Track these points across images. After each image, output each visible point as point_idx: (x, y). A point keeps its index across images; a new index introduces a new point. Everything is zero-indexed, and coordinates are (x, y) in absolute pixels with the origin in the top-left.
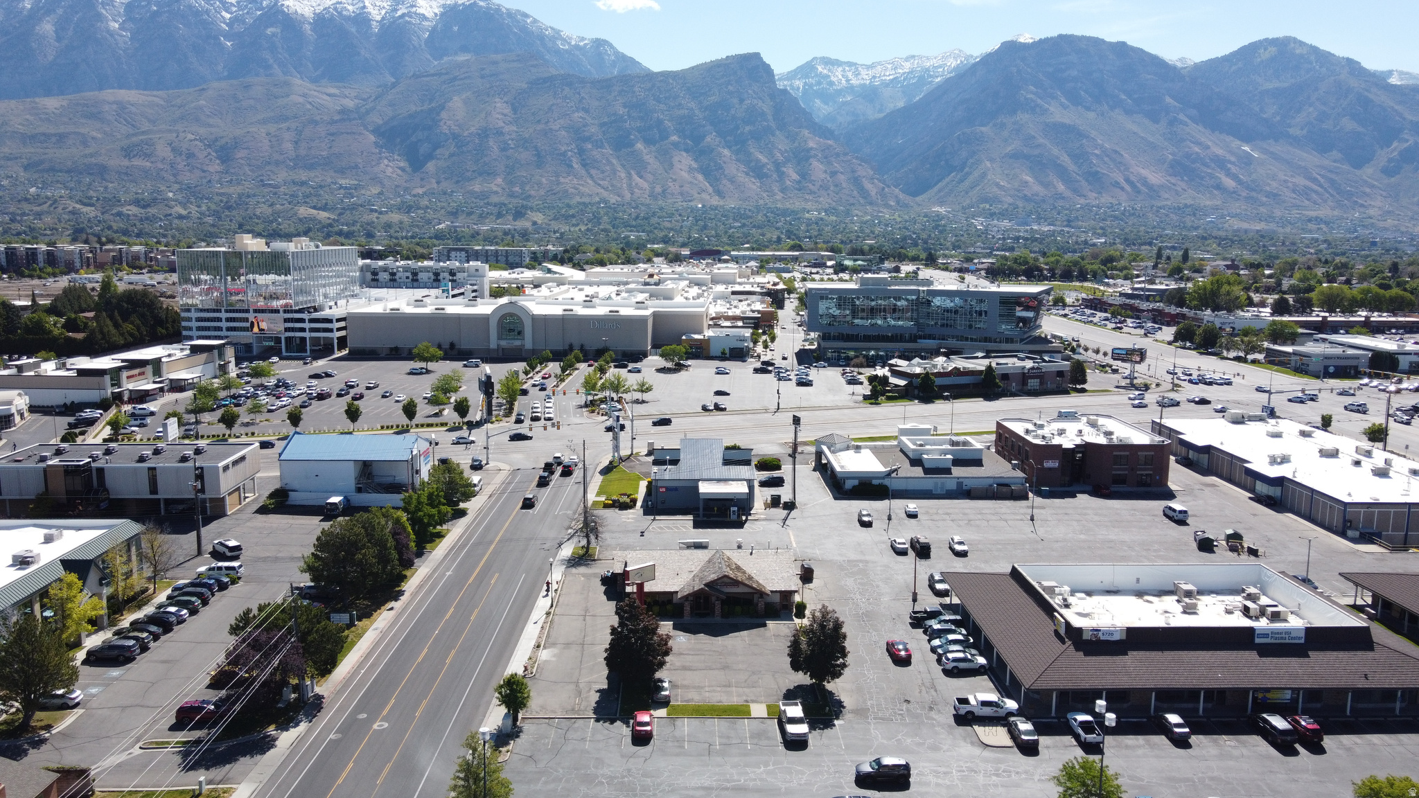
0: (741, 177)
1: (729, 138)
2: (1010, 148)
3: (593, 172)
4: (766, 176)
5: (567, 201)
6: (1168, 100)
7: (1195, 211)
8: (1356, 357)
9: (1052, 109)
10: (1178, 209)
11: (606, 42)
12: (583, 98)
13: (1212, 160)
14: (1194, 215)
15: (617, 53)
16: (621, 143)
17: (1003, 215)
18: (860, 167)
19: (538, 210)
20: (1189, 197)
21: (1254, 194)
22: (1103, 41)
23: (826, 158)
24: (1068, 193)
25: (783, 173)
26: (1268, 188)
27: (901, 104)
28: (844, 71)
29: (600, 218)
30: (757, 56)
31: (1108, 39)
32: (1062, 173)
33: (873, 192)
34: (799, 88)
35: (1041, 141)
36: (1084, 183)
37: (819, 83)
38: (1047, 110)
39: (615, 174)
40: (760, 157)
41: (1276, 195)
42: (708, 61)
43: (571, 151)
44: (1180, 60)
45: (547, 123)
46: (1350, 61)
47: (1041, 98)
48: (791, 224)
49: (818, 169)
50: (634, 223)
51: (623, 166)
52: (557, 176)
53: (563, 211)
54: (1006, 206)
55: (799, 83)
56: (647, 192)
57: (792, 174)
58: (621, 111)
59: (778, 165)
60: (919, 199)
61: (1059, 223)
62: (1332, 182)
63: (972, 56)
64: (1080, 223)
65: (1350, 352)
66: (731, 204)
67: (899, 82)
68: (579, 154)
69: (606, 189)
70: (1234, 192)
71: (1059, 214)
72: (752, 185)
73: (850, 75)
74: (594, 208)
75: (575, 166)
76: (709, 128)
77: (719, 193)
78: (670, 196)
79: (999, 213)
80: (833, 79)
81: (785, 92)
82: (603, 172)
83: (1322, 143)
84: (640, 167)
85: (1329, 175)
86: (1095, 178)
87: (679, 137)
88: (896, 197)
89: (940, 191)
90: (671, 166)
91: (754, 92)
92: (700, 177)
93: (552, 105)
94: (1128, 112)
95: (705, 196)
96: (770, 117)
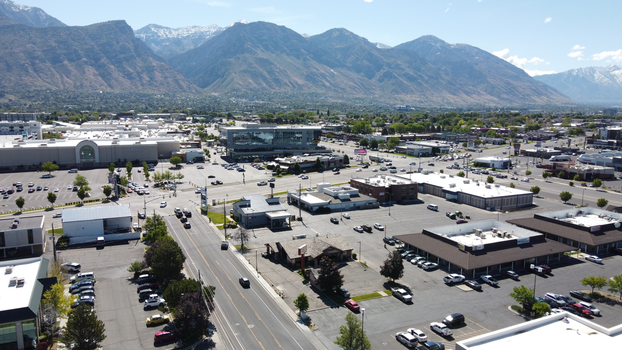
0: (121, 79)
1: (113, 60)
2: (242, 68)
3: (41, 75)
4: (134, 78)
5: (27, 89)
6: (303, 50)
7: (317, 95)
8: (428, 149)
9: (258, 52)
10: (310, 94)
11: (40, 9)
12: (31, 37)
13: (320, 75)
14: (316, 96)
15: (47, 15)
16: (56, 60)
17: (242, 96)
18: (178, 75)
19: (11, 93)
20: (314, 89)
21: (336, 88)
22: (276, 25)
23: (161, 70)
24: (267, 87)
25: (142, 77)
26: (341, 86)
27: (192, 47)
28: (164, 31)
29: (49, 98)
30: (124, 22)
31: (278, 24)
32: (264, 78)
33: (185, 87)
34: (143, 38)
35: (255, 65)
36: (273, 83)
37: (153, 36)
38: (256, 52)
39: (53, 76)
40: (130, 69)
41: (344, 89)
42: (99, 22)
43: (27, 64)
44: (305, 34)
45: (11, 49)
46: (364, 39)
47: (254, 47)
48: (149, 101)
49: (158, 75)
50: (68, 100)
51: (58, 72)
52: (20, 76)
53: (27, 94)
54: (243, 93)
55: (143, 36)
56: (72, 85)
57: (146, 78)
58: (54, 44)
59: (139, 74)
60: (205, 89)
61: (266, 100)
62: (362, 84)
63: (221, 28)
64: (274, 100)
65: (424, 147)
66: (117, 91)
67: (190, 37)
68: (32, 65)
69: (49, 83)
70: (330, 88)
71: (265, 96)
72: (127, 83)
73: (167, 33)
74: (44, 93)
75: (30, 71)
76: (102, 55)
77: (110, 86)
78: (85, 87)
79: (241, 96)
80: (159, 34)
81: (138, 39)
82: (47, 75)
83: (358, 69)
84: (68, 73)
85: (361, 81)
86: (277, 81)
87: (87, 59)
88: (195, 88)
89: (214, 86)
90: (84, 73)
91: (124, 39)
92: (100, 78)
93: (14, 40)
94: (288, 55)
95: (103, 87)
96: (133, 51)
